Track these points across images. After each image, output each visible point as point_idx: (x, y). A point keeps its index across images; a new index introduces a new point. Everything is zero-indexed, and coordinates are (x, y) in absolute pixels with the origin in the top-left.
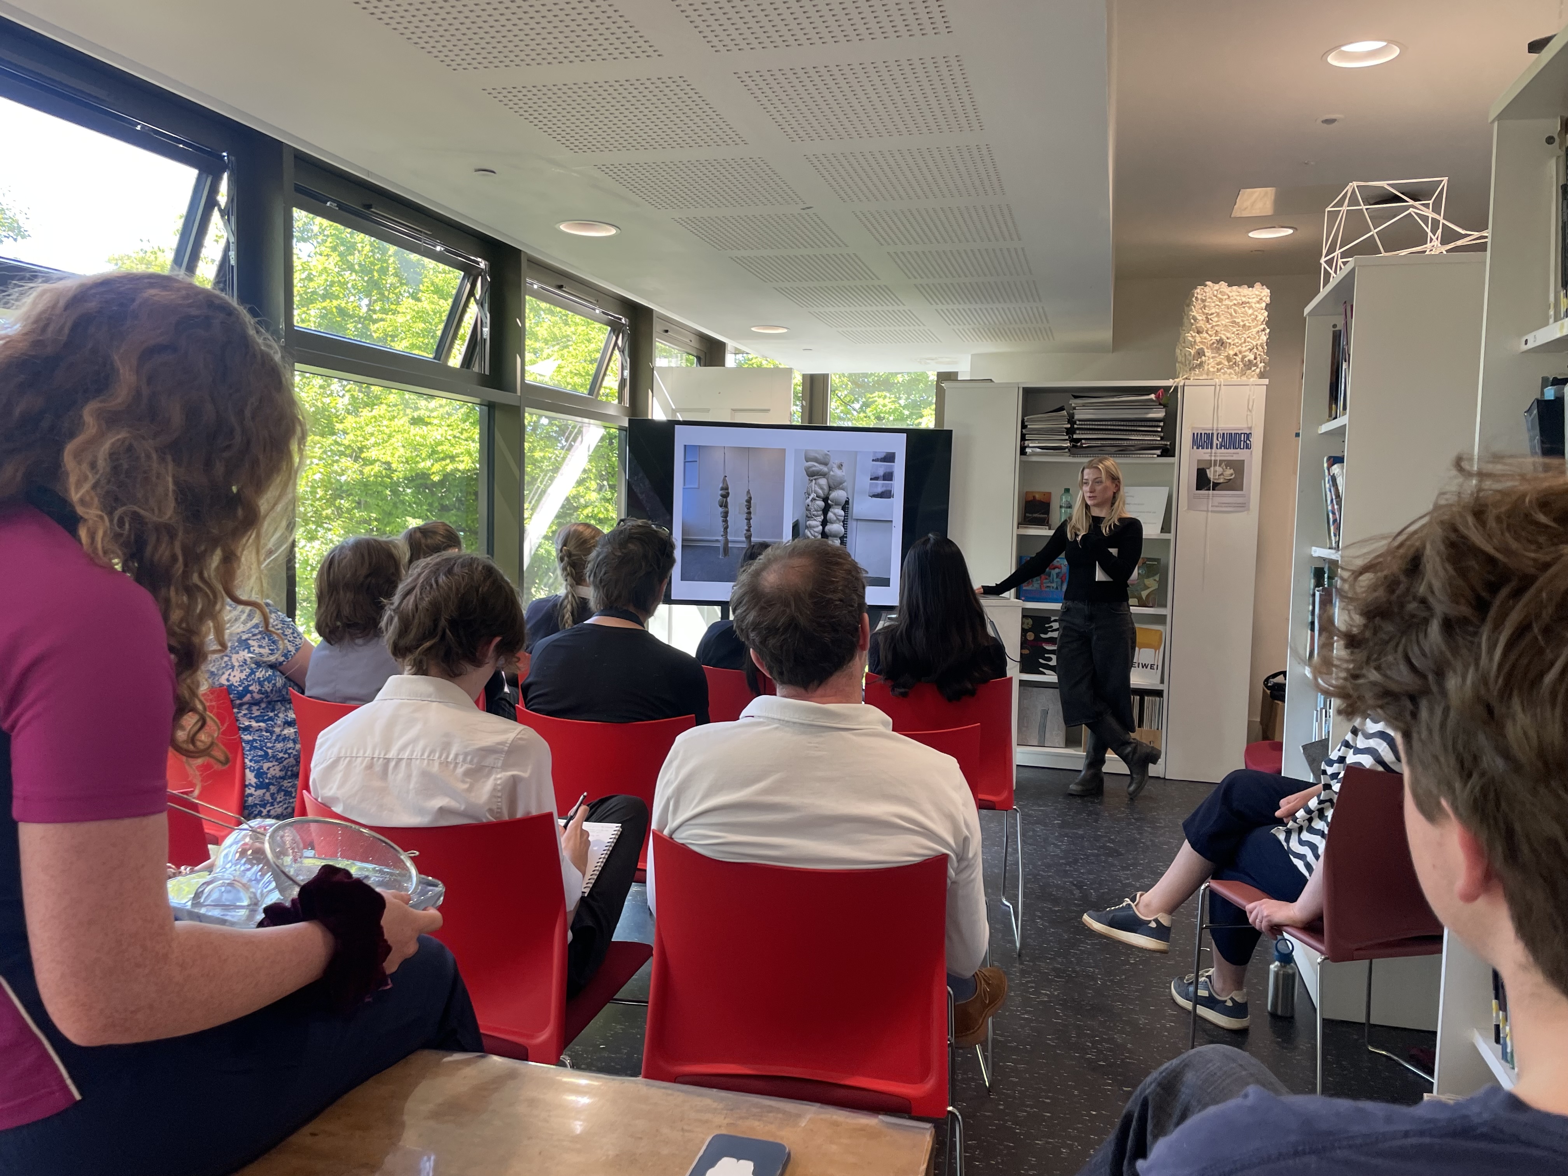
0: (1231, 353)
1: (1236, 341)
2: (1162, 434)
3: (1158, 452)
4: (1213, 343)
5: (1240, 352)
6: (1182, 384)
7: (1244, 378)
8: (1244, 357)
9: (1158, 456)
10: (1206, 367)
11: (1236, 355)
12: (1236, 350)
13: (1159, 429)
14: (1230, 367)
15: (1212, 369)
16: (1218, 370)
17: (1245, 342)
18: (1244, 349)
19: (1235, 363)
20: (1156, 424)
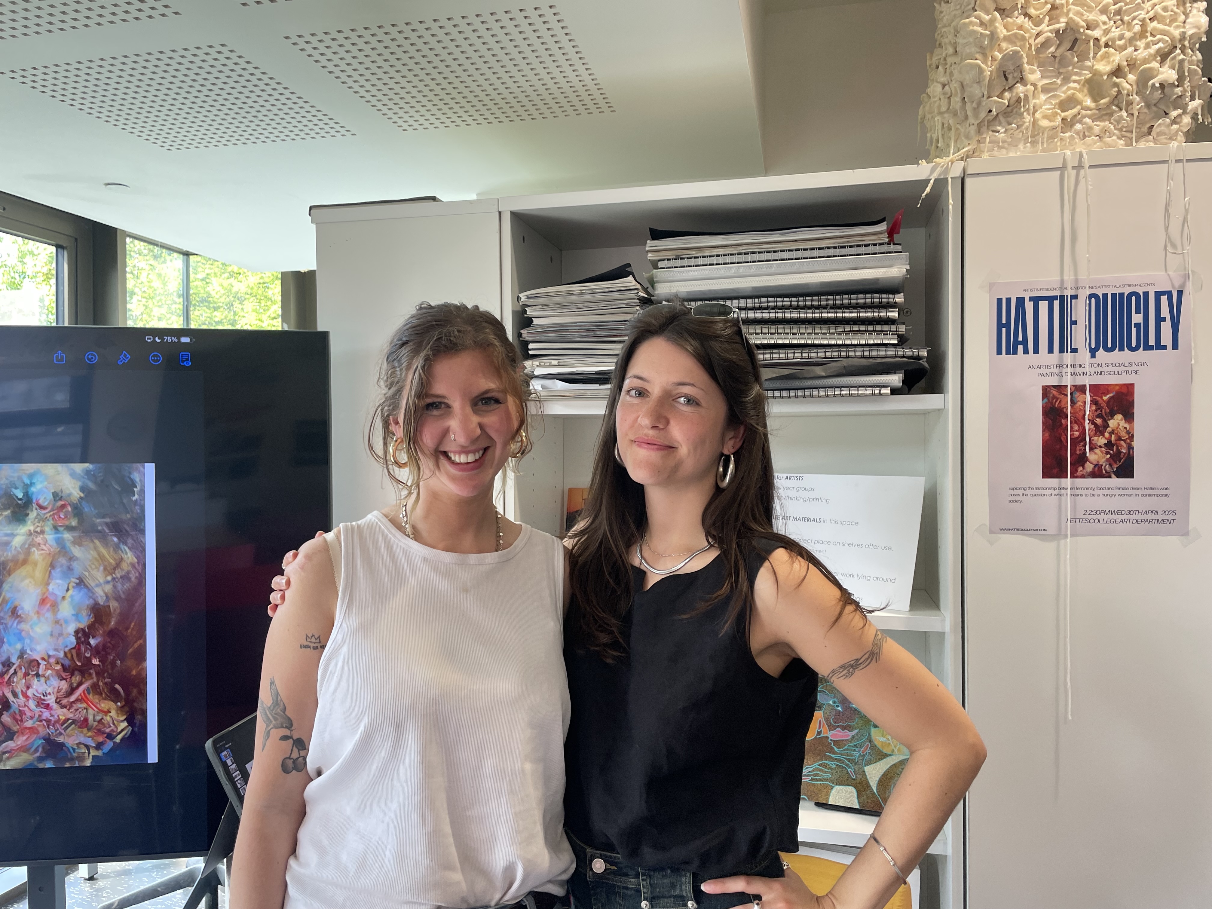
0: (1104, 67)
1: (1115, 33)
2: (902, 329)
3: (896, 379)
4: (1045, 44)
5: (1132, 65)
6: (956, 171)
7: (1146, 144)
8: (1144, 78)
9: (895, 391)
10: (1028, 118)
11: (1118, 72)
12: (1118, 58)
13: (894, 314)
14: (1103, 114)
15: (1044, 123)
16: (1067, 124)
17: (1142, 34)
18: (1142, 53)
19: (1117, 100)
20: (884, 298)
